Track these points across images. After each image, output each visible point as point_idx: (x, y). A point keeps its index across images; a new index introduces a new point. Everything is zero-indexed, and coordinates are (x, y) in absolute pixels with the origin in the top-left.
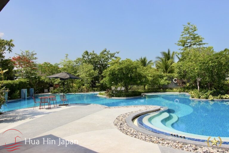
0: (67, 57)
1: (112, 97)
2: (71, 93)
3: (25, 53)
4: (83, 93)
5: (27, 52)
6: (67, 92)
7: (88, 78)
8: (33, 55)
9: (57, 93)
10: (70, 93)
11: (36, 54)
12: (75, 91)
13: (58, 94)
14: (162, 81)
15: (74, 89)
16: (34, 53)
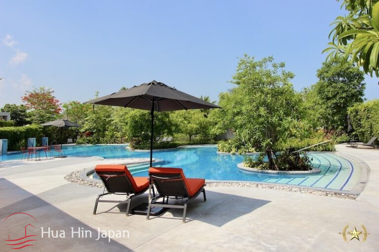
0: (97, 95)
1: (135, 149)
2: (101, 144)
3: (40, 90)
4: (116, 144)
5: (41, 89)
6: (96, 143)
7: (122, 124)
8: (49, 93)
9: (82, 143)
10: (99, 144)
11: (53, 92)
12: (106, 141)
13: (83, 145)
14: (213, 130)
15: (105, 138)
16: (51, 91)
